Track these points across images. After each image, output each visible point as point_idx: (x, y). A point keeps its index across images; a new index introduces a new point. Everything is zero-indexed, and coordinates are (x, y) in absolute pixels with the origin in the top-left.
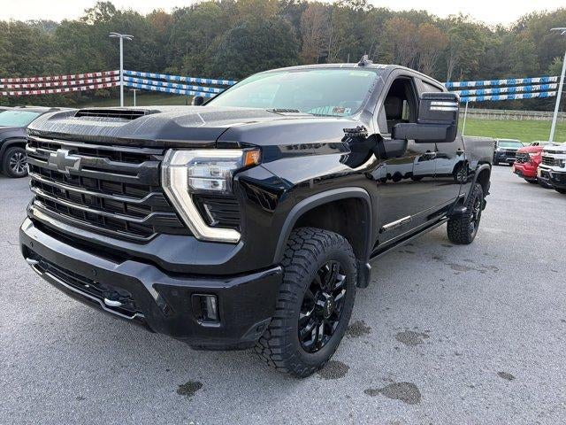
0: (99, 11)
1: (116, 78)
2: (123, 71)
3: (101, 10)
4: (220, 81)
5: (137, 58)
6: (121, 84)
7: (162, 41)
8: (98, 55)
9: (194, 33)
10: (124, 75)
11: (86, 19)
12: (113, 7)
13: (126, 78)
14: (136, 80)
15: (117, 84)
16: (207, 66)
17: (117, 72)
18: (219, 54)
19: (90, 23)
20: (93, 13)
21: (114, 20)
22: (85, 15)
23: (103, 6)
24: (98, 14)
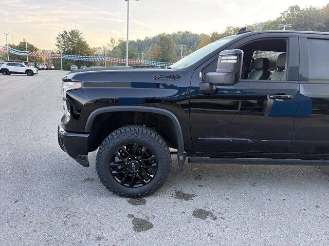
0: (289, 12)
3: (291, 11)
11: (281, 18)
12: (299, 8)
19: (283, 20)
20: (286, 14)
21: (298, 16)
22: (281, 16)
23: (292, 9)
24: (289, 14)
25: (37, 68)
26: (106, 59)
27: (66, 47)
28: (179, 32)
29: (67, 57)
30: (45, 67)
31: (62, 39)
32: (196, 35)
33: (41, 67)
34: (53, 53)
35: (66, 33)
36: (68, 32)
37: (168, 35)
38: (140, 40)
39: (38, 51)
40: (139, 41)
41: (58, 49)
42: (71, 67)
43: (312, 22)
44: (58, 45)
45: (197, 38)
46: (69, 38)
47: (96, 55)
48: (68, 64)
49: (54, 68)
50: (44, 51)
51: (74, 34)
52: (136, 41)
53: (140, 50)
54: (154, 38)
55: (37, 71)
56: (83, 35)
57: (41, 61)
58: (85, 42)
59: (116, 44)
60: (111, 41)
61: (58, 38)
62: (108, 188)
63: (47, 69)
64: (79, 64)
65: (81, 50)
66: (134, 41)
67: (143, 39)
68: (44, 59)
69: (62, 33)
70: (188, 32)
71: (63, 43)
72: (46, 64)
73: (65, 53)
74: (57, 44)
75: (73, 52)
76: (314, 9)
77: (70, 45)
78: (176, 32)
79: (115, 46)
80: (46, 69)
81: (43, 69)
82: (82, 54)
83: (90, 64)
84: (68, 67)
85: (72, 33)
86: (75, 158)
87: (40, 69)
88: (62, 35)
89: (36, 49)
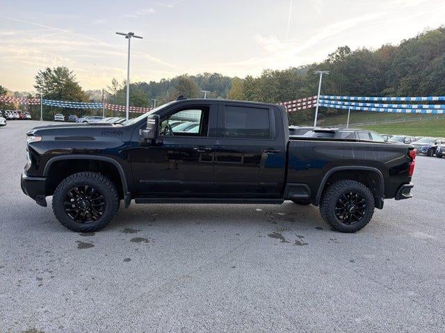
0: (338, 54)
1: (315, 101)
2: (319, 96)
3: (340, 53)
4: (441, 98)
5: (361, 84)
6: (317, 105)
7: (384, 68)
8: (333, 84)
9: (413, 59)
10: (320, 99)
11: (329, 60)
12: (349, 49)
13: (321, 101)
14: (327, 101)
15: (315, 105)
16: (422, 84)
17: (315, 97)
18: (434, 73)
19: (331, 62)
20: (334, 56)
21: (349, 58)
22: (328, 58)
23: (341, 50)
24: (337, 56)
25: (5, 117)
26: (105, 106)
27: (49, 90)
28: (206, 74)
29: (50, 103)
30: (18, 116)
31: (43, 79)
32: (228, 79)
33: (11, 116)
34: (30, 97)
35: (50, 71)
36: (52, 69)
37: (192, 77)
38: (154, 82)
39: (8, 94)
40: (152, 83)
41: (37, 92)
42: (56, 116)
43: (366, 66)
44: (38, 87)
45: (228, 82)
46: (53, 77)
47: (92, 101)
48: (51, 112)
49: (30, 117)
50: (16, 93)
51: (61, 72)
52: (148, 82)
53: (154, 95)
54: (173, 80)
55: (5, 122)
56: (73, 74)
57: (12, 108)
58: (76, 84)
59: (120, 86)
60: (113, 83)
61: (38, 77)
62: (63, 224)
63: (20, 119)
64: (66, 112)
65: (71, 95)
66: (145, 84)
67: (158, 81)
68: (17, 105)
69: (44, 70)
70: (218, 75)
71: (45, 84)
72: (19, 113)
73: (47, 97)
74: (36, 85)
75: (58, 96)
76: (367, 51)
77: (55, 86)
78: (202, 74)
79: (118, 89)
80: (18, 119)
81: (14, 119)
82: (71, 100)
83: (82, 113)
84: (51, 116)
85: (59, 71)
86: (34, 199)
87: (10, 119)
88: (44, 74)
89: (5, 92)
